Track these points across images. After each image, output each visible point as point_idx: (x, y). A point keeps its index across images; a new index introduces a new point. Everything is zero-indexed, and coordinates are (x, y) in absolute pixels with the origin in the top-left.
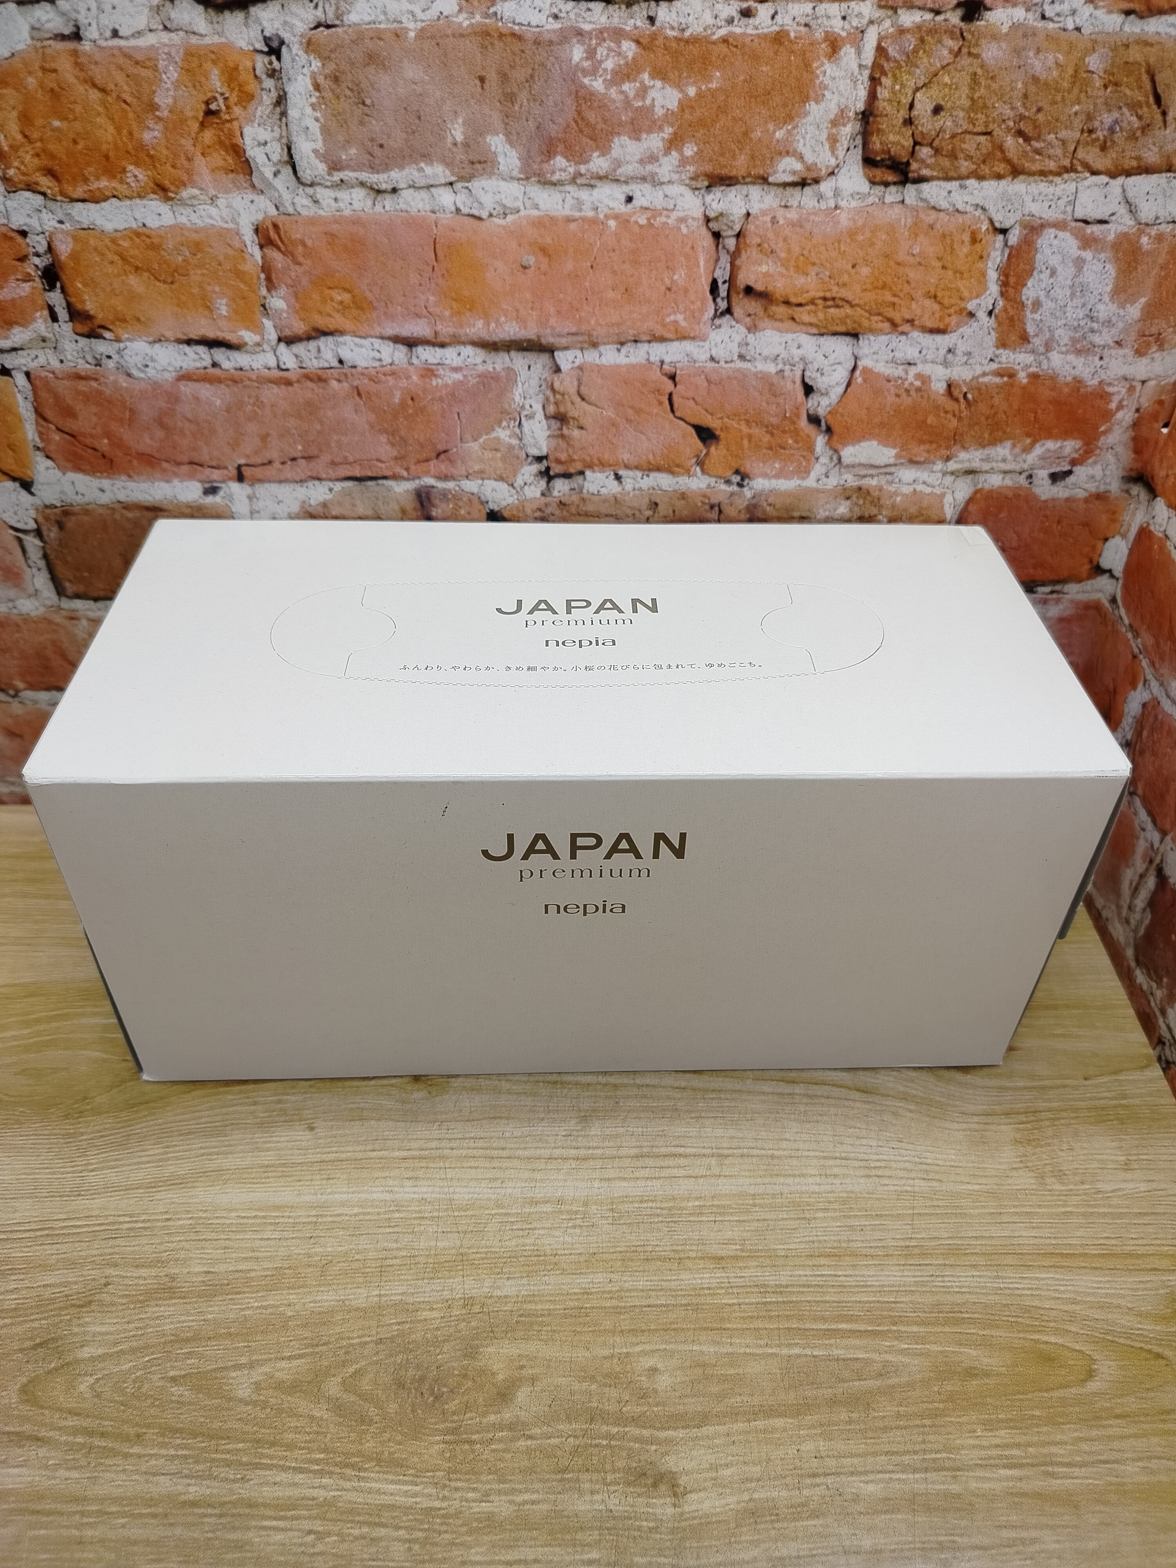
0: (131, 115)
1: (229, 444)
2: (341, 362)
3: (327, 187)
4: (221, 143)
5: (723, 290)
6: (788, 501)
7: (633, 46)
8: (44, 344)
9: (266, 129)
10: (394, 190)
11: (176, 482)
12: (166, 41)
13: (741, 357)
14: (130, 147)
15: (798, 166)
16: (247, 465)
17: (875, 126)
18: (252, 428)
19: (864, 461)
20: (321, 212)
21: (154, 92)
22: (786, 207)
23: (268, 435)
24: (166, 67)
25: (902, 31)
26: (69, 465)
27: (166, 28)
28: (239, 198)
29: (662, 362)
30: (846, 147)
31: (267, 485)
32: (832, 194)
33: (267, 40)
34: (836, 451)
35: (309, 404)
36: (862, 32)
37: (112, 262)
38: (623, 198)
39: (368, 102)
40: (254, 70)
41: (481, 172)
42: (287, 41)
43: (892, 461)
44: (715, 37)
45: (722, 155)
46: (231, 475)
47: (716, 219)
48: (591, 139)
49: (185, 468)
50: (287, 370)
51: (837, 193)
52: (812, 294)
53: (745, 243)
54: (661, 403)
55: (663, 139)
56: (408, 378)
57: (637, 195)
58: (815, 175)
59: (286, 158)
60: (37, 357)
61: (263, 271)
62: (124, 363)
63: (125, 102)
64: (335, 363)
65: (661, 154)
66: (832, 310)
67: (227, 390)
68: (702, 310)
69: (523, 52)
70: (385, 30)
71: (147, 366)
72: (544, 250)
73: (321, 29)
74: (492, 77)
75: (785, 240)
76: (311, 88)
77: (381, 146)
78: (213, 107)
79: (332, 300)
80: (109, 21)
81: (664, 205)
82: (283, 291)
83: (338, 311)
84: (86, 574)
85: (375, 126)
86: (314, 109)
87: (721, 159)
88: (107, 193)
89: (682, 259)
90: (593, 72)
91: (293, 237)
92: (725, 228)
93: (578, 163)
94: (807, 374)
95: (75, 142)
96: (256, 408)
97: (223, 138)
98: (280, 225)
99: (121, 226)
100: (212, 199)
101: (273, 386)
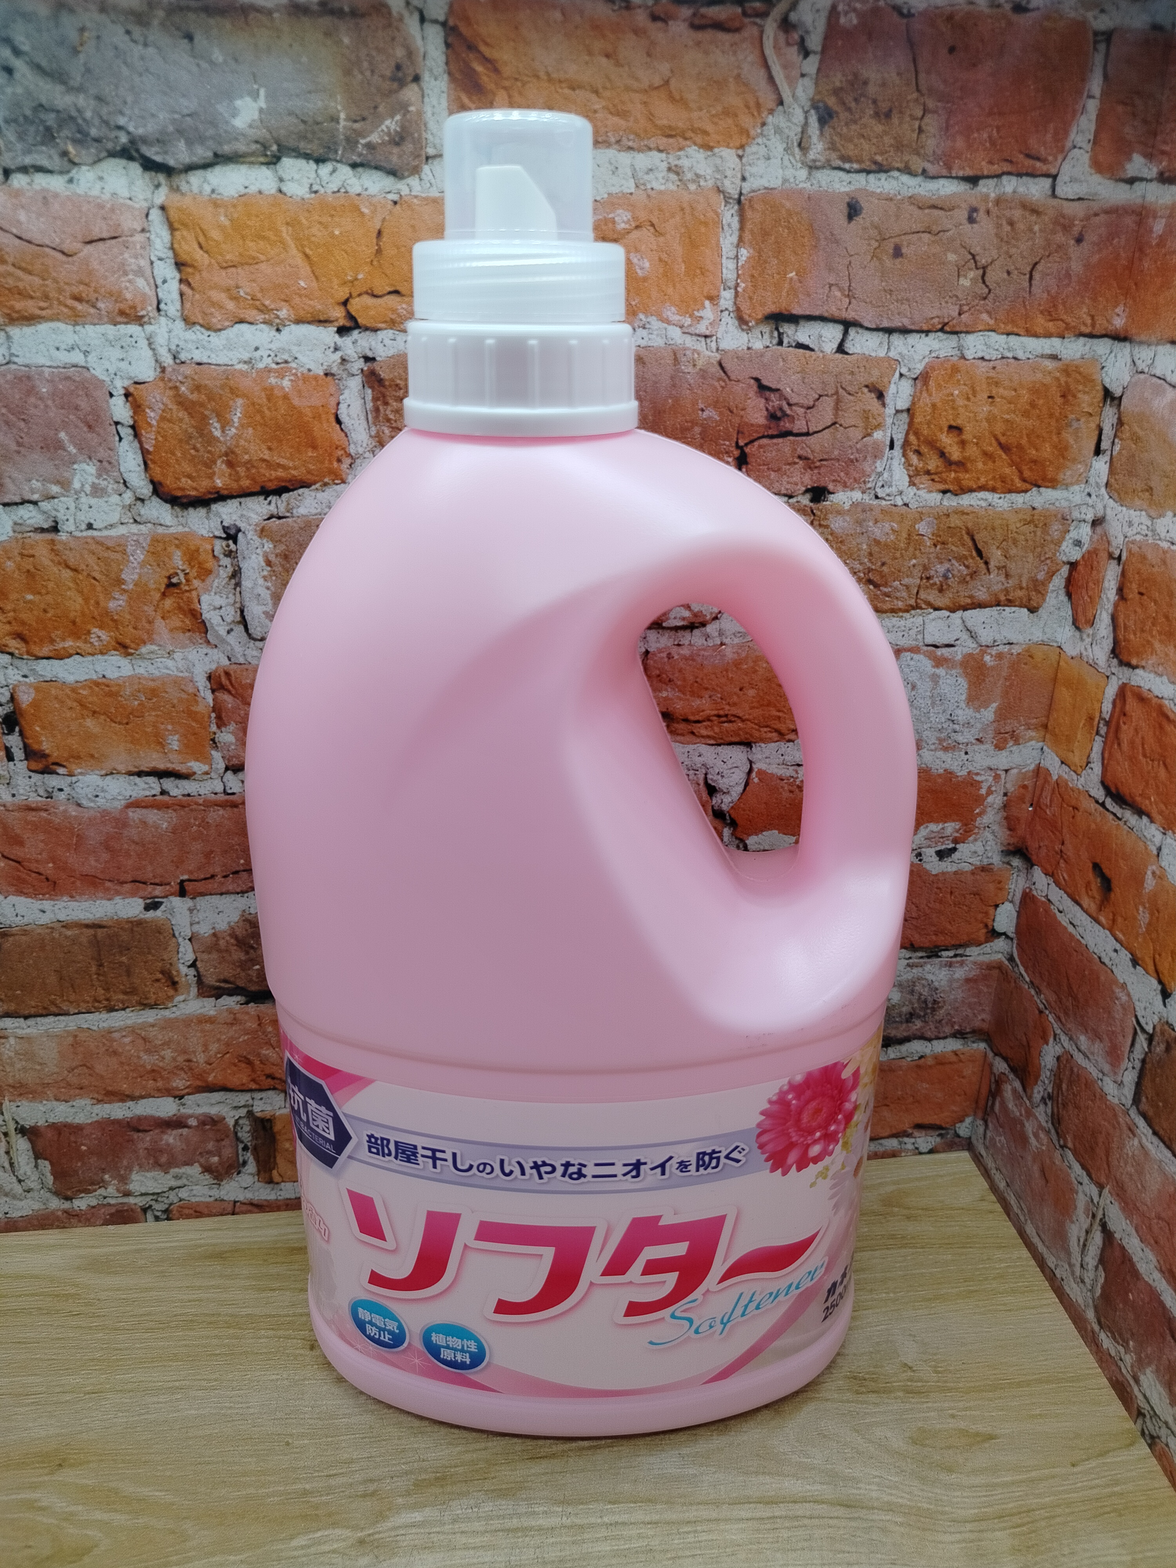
0: (99, 589)
1: (172, 861)
4: (180, 608)
9: (221, 597)
11: (118, 899)
12: (136, 531)
14: (96, 613)
15: (687, 614)
16: (190, 880)
18: (196, 846)
21: (122, 570)
22: (679, 645)
23: (212, 852)
24: (134, 551)
26: (12, 889)
28: (195, 652)
31: (208, 898)
32: (717, 634)
33: (225, 529)
34: (742, 841)
37: (70, 708)
40: (213, 551)
42: (243, 529)
46: (172, 890)
49: (127, 887)
50: (231, 794)
51: (721, 633)
52: (708, 712)
58: (701, 620)
59: (238, 618)
61: (214, 711)
62: (74, 795)
63: (94, 579)
66: (726, 725)
67: (174, 815)
71: (97, 796)
73: (274, 519)
75: (680, 671)
76: (263, 564)
78: (174, 580)
80: (84, 517)
82: (230, 727)
84: (18, 993)
86: (264, 580)
88: (71, 652)
91: (242, 682)
94: (709, 776)
95: (45, 611)
96: (201, 829)
97: (181, 605)
98: (232, 673)
99: (81, 677)
100: (169, 654)
101: (220, 809)
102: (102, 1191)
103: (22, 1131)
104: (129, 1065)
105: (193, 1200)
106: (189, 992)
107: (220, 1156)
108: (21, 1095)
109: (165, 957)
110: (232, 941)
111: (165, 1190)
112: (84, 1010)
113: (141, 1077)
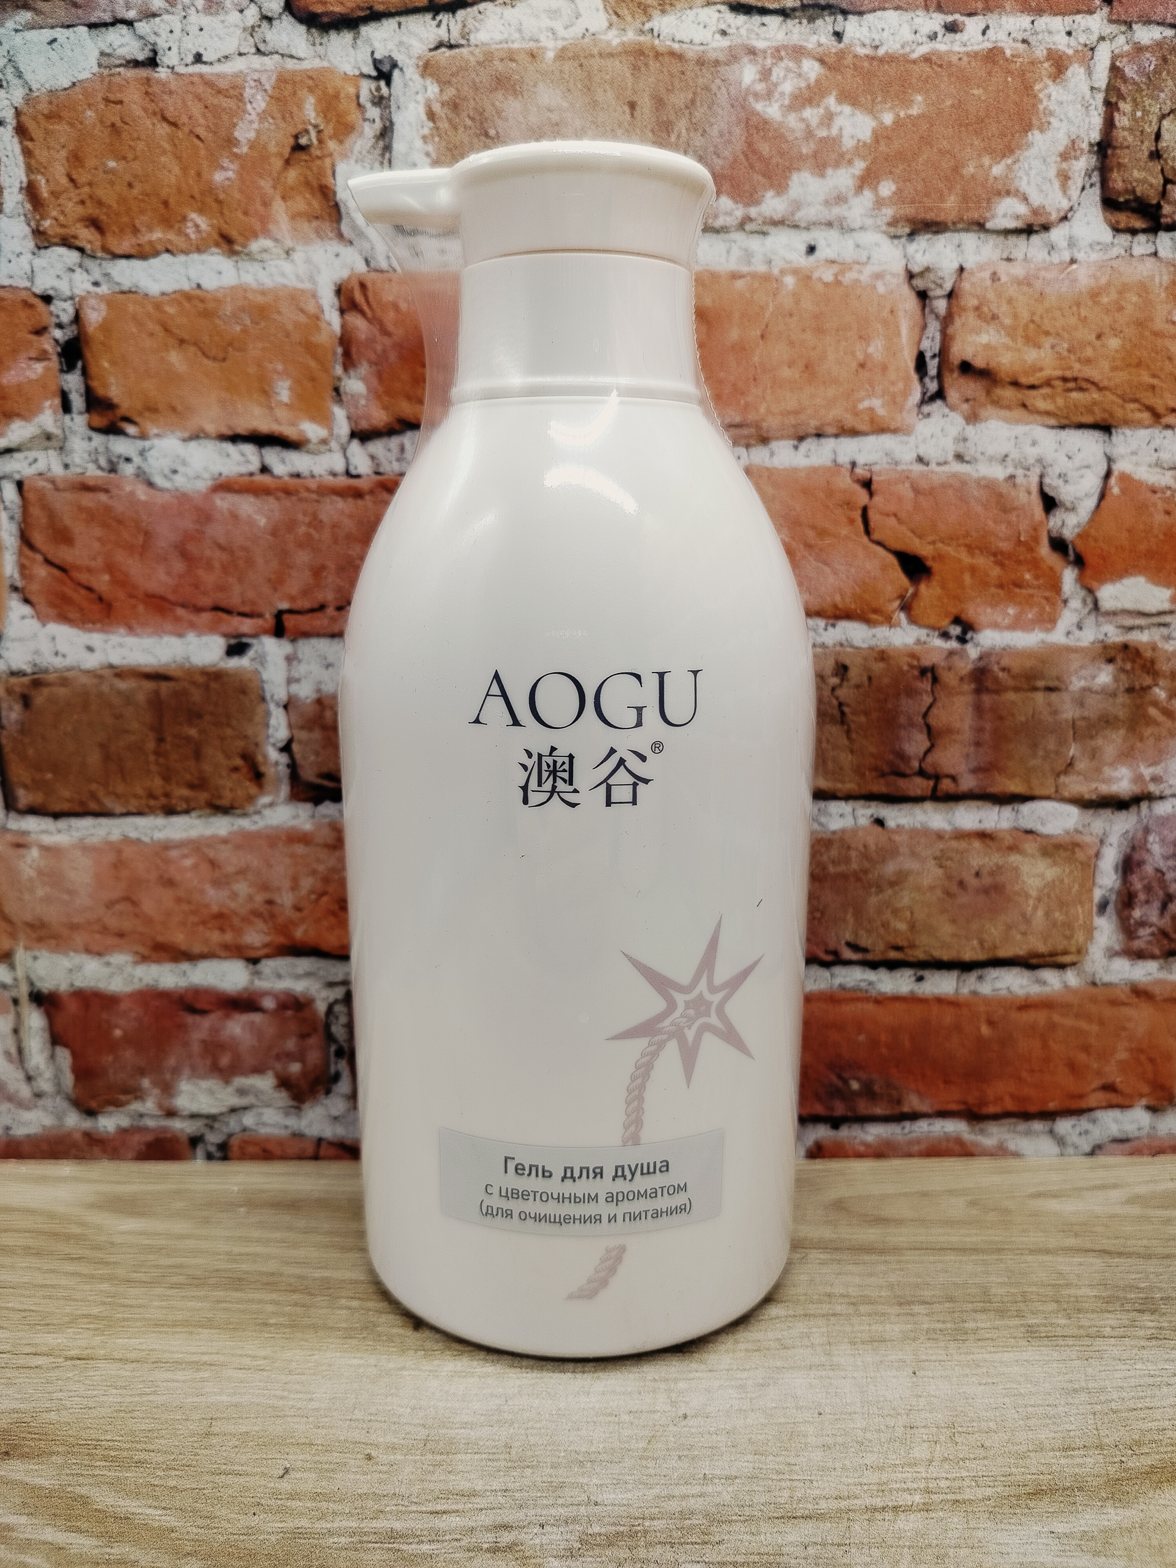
0: (203, 152)
1: (269, 580)
4: (307, 183)
5: (932, 366)
6: (1029, 664)
7: (816, 65)
8: (46, 443)
9: (364, 167)
11: (191, 637)
12: (258, 66)
13: (959, 457)
14: (196, 189)
15: (1022, 209)
16: (290, 611)
17: (1115, 160)
18: (303, 557)
19: (1129, 606)
20: (423, 267)
21: (235, 125)
22: (1009, 260)
23: (323, 568)
24: (253, 96)
25: (1139, 49)
26: (52, 612)
27: (258, 51)
28: (322, 251)
29: (854, 464)
30: (1080, 185)
31: (314, 641)
32: (1063, 244)
33: (376, 63)
34: (1091, 591)
36: (1092, 49)
37: (151, 335)
38: (803, 248)
39: (492, 132)
40: (358, 97)
42: (400, 64)
43: (1166, 606)
44: (914, 56)
45: (927, 195)
46: (266, 626)
47: (922, 274)
48: (764, 176)
49: (206, 617)
50: (358, 476)
51: (1072, 243)
52: (1047, 373)
53: (959, 306)
54: (852, 521)
55: (853, 176)
57: (821, 244)
58: (1042, 220)
60: (36, 460)
61: (340, 345)
62: (146, 470)
63: (198, 137)
65: (851, 193)
66: (1075, 395)
67: (276, 504)
68: (906, 393)
69: (683, 73)
70: (519, 51)
71: (175, 472)
73: (443, 49)
74: (645, 103)
75: (1010, 301)
76: (424, 117)
78: (303, 141)
80: (191, 45)
81: (855, 257)
82: (364, 369)
84: (49, 776)
86: (426, 142)
87: (926, 200)
88: (159, 247)
89: (879, 326)
90: (769, 95)
91: (384, 300)
93: (747, 205)
94: (1047, 480)
95: (130, 185)
96: (312, 531)
97: (310, 178)
98: (369, 285)
99: (169, 286)
100: (287, 253)
101: (338, 499)
102: (136, 1106)
103: (39, 998)
104: (188, 903)
105: (263, 1131)
106: (277, 792)
107: (303, 1063)
108: (40, 940)
109: (250, 732)
111: (224, 1110)
112: (134, 811)
113: (204, 923)
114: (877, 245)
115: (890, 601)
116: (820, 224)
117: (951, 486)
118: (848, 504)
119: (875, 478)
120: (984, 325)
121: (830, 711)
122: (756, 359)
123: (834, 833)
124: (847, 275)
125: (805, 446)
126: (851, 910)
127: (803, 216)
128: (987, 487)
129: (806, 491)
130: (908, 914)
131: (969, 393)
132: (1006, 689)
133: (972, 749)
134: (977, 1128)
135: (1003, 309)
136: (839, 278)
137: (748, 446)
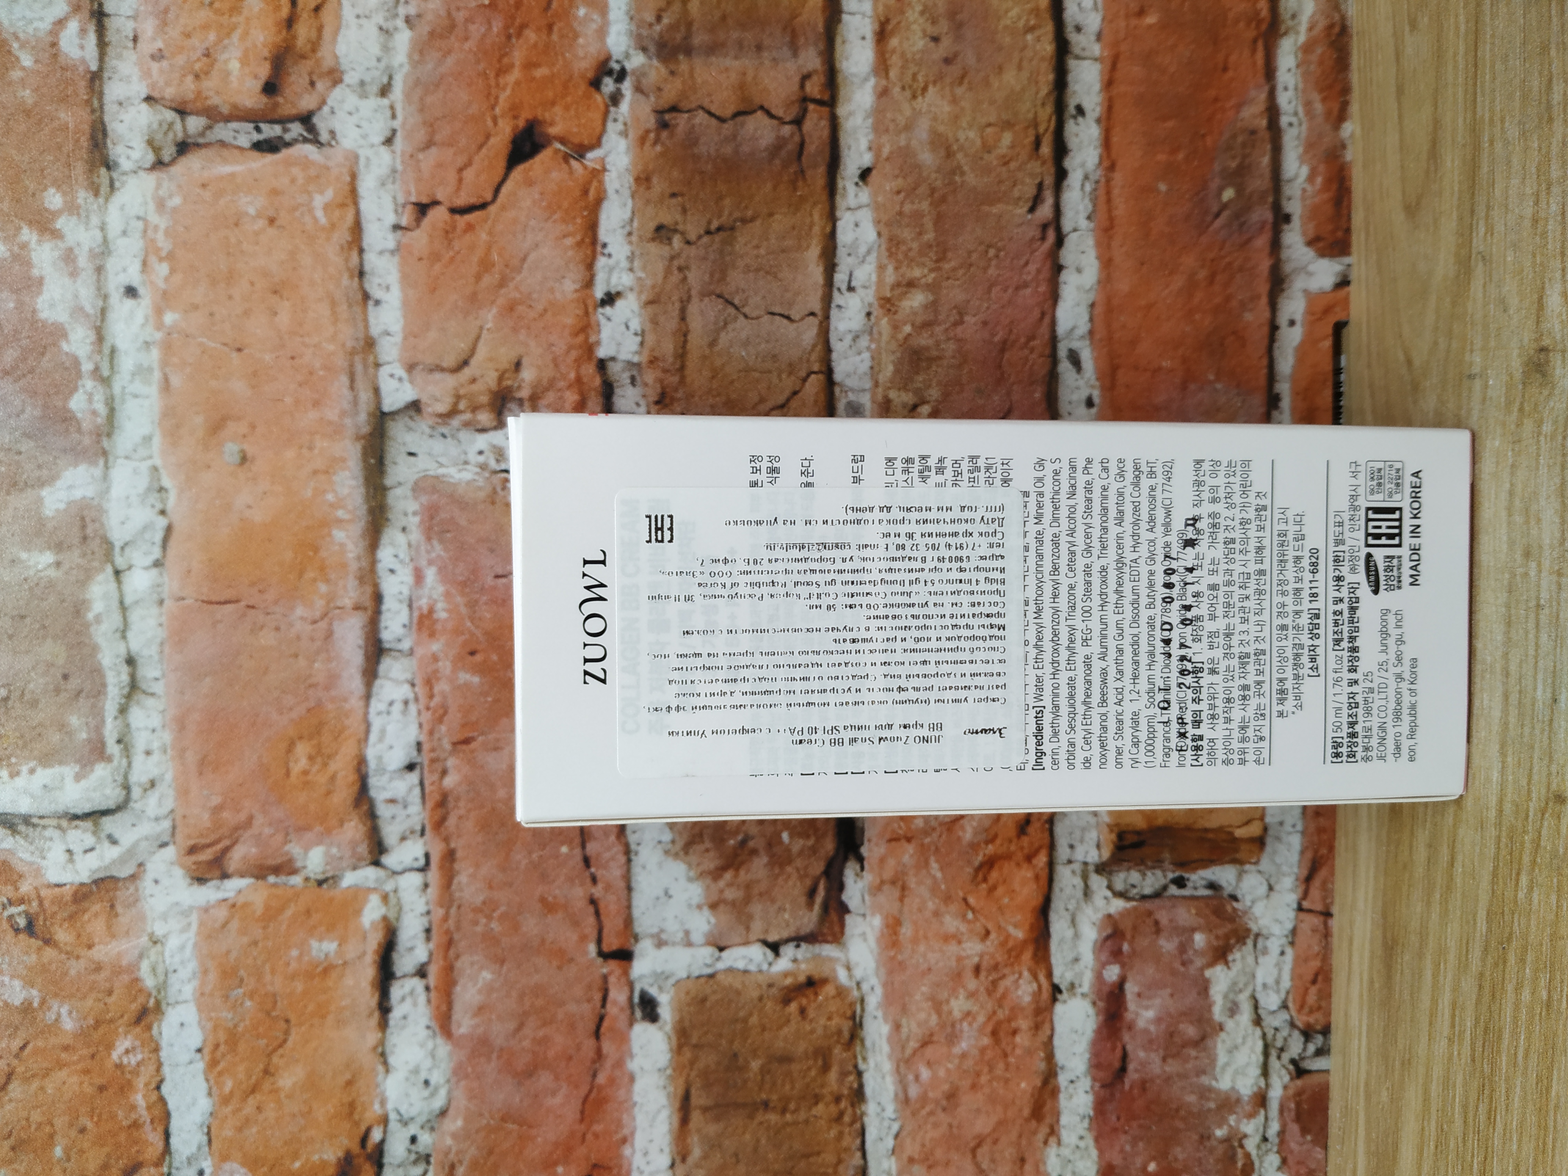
1: (560, 968)
2: (411, 767)
3: (129, 765)
4: (72, 917)
5: (271, 131)
9: (49, 849)
10: (130, 661)
11: (633, 1065)
13: (384, 91)
14: (84, 1052)
15: (73, 26)
16: (599, 941)
18: (531, 925)
20: (169, 776)
21: (6, 1004)
22: (136, 39)
23: (543, 900)
28: (152, 901)
29: (397, 227)
31: (636, 913)
35: (484, 826)
37: (259, 1108)
38: (129, 303)
41: (97, 525)
45: (59, 147)
46: (618, 972)
47: (157, 150)
48: (43, 354)
49: (607, 1047)
50: (427, 856)
53: (196, 99)
54: (470, 227)
55: (39, 242)
56: (435, 658)
57: (124, 279)
59: (88, 824)
61: (264, 877)
62: (424, 1118)
63: (23, 1048)
64: (413, 778)
65: (61, 245)
67: (464, 958)
68: (306, 164)
71: (427, 1082)
72: (216, 427)
75: (187, 35)
77: (65, 677)
78: (22, 922)
79: (305, 773)
81: (138, 235)
82: (294, 849)
83: (325, 765)
85: (37, 683)
86: (18, 774)
87: (65, 150)
88: (154, 1097)
89: (222, 202)
91: (208, 824)
92: (171, 135)
93: (79, 375)
95: (83, 1130)
96: (495, 915)
97: (65, 914)
98: (192, 842)
99: (202, 1086)
100: (155, 943)
101: (455, 881)
102: (1251, 1145)
104: (978, 1074)
105: (1286, 983)
106: (831, 959)
107: (1193, 930)
109: (755, 994)
110: (728, 875)
111: (1258, 1032)
112: (858, 1141)
113: (1006, 1055)
114: (122, 208)
115: (571, 172)
116: (98, 281)
117: (421, 99)
118: (447, 232)
119: (413, 199)
120: (217, 66)
121: (716, 246)
122: (268, 357)
123: (879, 234)
124: (160, 245)
125: (376, 292)
126: (986, 208)
127: (90, 304)
128: (421, 52)
129: (433, 290)
130: (989, 130)
131: (305, 81)
132: (685, 12)
133: (765, 54)
134: (1290, 23)
135: (197, 44)
136: (164, 254)
137: (378, 365)
